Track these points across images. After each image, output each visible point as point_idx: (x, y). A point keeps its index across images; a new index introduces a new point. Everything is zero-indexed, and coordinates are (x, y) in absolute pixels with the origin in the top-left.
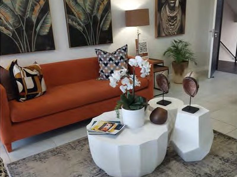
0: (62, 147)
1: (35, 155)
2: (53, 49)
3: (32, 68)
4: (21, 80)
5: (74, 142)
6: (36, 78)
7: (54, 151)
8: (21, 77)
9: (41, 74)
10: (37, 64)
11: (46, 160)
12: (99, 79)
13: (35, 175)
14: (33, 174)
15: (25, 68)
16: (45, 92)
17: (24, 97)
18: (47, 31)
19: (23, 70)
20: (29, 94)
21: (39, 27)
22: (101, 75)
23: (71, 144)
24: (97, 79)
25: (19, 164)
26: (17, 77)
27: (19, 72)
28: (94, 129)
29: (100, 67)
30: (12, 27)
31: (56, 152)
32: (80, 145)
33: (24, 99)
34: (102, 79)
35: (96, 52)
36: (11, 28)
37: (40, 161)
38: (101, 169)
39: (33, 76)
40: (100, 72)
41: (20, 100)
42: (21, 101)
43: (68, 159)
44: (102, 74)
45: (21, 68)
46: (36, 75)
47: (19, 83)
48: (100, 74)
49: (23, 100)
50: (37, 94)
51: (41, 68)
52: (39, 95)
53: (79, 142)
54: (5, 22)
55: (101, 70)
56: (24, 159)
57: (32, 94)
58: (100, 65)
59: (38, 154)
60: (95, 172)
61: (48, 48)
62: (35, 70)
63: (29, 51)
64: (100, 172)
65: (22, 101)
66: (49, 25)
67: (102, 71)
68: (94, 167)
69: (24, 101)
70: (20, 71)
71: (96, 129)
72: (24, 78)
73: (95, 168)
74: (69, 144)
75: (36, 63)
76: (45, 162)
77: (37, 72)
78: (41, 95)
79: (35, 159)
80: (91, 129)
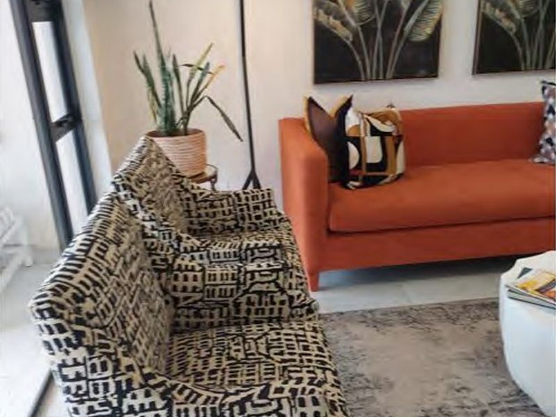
0: (424, 309)
1: (364, 311)
2: (434, 75)
3: (383, 118)
4: (357, 142)
5: (452, 306)
6: (388, 140)
7: (405, 312)
8: (360, 134)
9: (401, 133)
10: (393, 109)
11: (388, 328)
12: (537, 160)
13: (363, 355)
14: (360, 351)
15: (369, 115)
16: (400, 176)
17: (356, 180)
18: (429, 31)
19: (365, 120)
20: (370, 174)
21: (412, 21)
22: (543, 151)
23: (444, 307)
24: (530, 160)
25: (332, 320)
26: (352, 134)
27: (357, 123)
28: (524, 288)
29: (544, 130)
30: (356, 22)
31: (409, 317)
32: (467, 315)
33: (357, 184)
34: (546, 160)
35: (544, 89)
36: (353, 23)
37: (375, 329)
38: (521, 391)
39: (383, 135)
40: (541, 142)
41: (349, 185)
42: (351, 187)
43: (437, 341)
44: (549, 147)
45: (362, 114)
46: (389, 134)
47: (352, 148)
48: (541, 147)
49: (354, 186)
50: (385, 177)
51: (400, 119)
52: (387, 180)
53: (465, 307)
54: (343, 9)
55: (546, 137)
56: (342, 313)
57: (374, 175)
58: (547, 123)
59: (371, 311)
60: (504, 391)
61: (423, 72)
62: (389, 123)
63: (380, 76)
64: (518, 397)
65: (353, 188)
66: (436, 17)
67: (549, 141)
68: (503, 380)
69: (357, 187)
70: (360, 122)
71: (530, 290)
72: (363, 139)
73: (504, 384)
74: (440, 307)
75: (392, 106)
76: (384, 334)
77: (393, 126)
78: (392, 182)
79: (362, 319)
80: (517, 287)
